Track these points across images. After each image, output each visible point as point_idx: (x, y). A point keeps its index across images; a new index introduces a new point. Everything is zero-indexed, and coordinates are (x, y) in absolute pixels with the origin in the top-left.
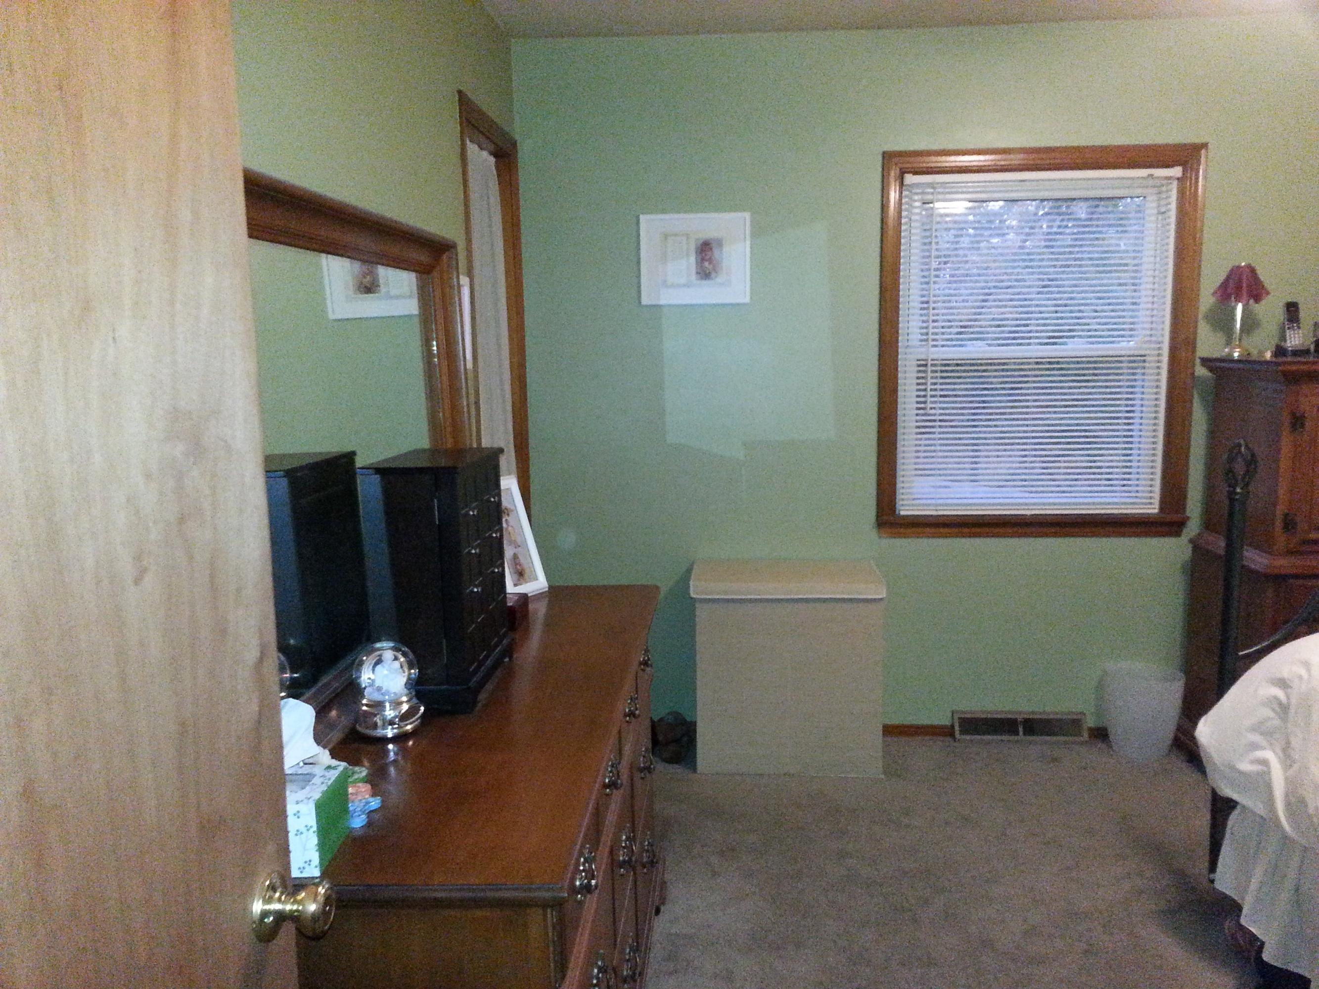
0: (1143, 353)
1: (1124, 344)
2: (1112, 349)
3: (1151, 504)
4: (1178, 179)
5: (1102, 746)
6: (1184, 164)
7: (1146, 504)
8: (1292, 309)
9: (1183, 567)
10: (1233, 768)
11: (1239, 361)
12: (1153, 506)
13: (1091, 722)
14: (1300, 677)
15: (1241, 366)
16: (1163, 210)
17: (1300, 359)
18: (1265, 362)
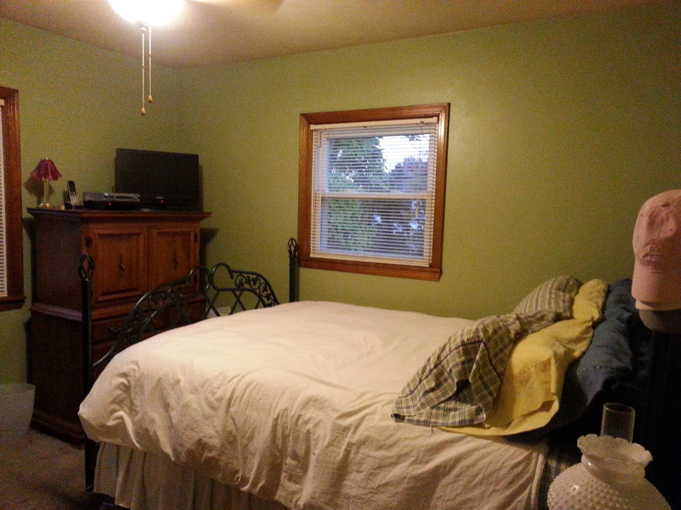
3: (3, 291)
4: (2, 106)
6: (5, 98)
8: (71, 184)
11: (49, 210)
12: (4, 293)
14: (134, 370)
15: (52, 213)
17: (79, 211)
18: (62, 211)
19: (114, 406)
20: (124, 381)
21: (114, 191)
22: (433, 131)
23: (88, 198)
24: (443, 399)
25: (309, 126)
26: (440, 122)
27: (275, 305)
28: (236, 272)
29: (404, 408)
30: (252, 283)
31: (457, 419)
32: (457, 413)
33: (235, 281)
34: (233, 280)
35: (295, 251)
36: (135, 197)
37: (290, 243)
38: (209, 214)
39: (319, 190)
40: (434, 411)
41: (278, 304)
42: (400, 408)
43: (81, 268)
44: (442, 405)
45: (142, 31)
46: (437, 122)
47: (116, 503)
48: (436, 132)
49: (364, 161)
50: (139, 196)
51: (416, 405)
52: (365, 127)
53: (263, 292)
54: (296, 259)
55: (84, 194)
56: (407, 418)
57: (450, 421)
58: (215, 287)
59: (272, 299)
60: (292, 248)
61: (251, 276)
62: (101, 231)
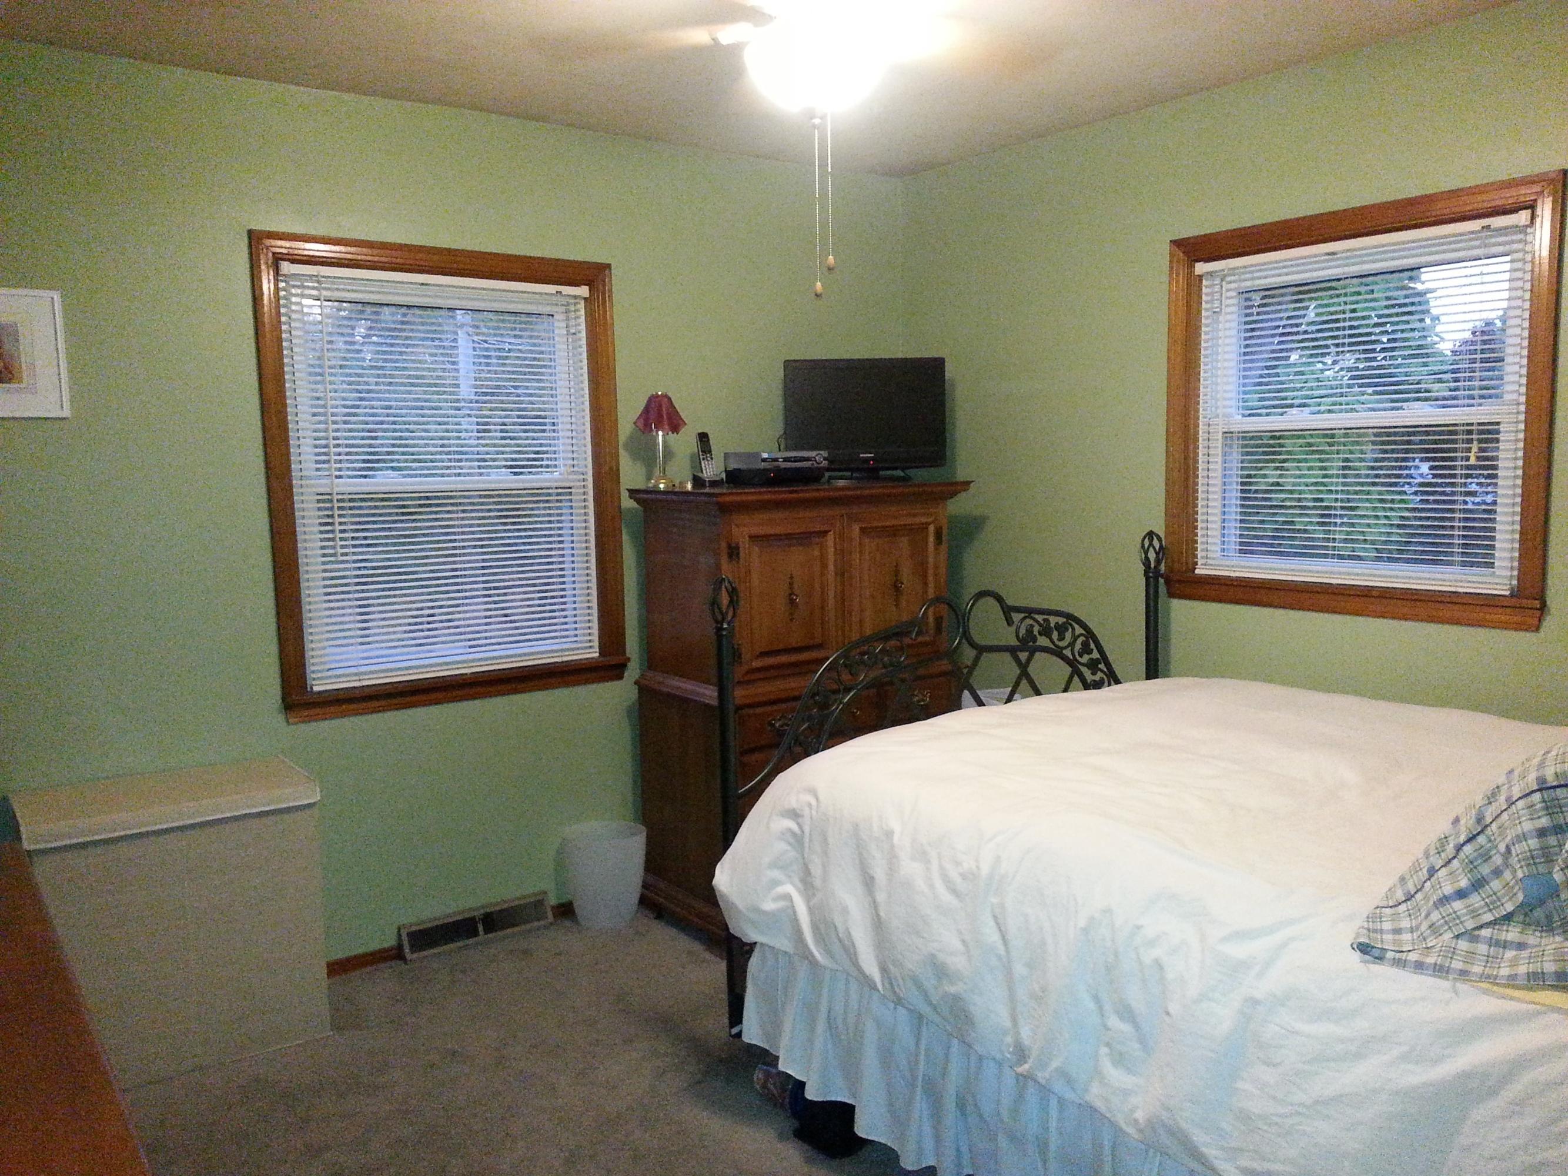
0: (568, 485)
1: (547, 476)
2: (537, 481)
3: (591, 647)
4: (585, 299)
5: (567, 923)
6: (589, 283)
7: (586, 648)
8: (703, 437)
9: (629, 712)
10: (757, 910)
11: (665, 493)
12: (593, 650)
13: (552, 900)
14: (810, 805)
15: (669, 497)
16: (572, 331)
17: (716, 491)
18: (687, 493)
19: (776, 874)
20: (792, 825)
21: (782, 447)
22: (1520, 246)
23: (733, 466)
24: (1488, 917)
25: (1191, 267)
26: (1538, 220)
27: (1109, 685)
28: (1018, 610)
29: (1388, 932)
30: (1055, 635)
31: (1522, 969)
32: (1525, 954)
33: (1018, 628)
34: (1013, 629)
35: (1158, 562)
36: (819, 457)
37: (1147, 543)
38: (967, 484)
39: (1217, 416)
40: (1463, 945)
41: (1118, 682)
42: (1375, 931)
43: (714, 603)
44: (1485, 933)
45: (814, 126)
46: (1528, 223)
47: (781, 1067)
48: (1528, 248)
49: (1376, 325)
50: (825, 454)
51: (1418, 927)
52: (1333, 254)
53: (1081, 656)
54: (1161, 581)
55: (727, 456)
56: (1390, 955)
57: (1505, 972)
58: (972, 644)
59: (1102, 671)
60: (1152, 555)
61: (1053, 620)
62: (756, 530)
